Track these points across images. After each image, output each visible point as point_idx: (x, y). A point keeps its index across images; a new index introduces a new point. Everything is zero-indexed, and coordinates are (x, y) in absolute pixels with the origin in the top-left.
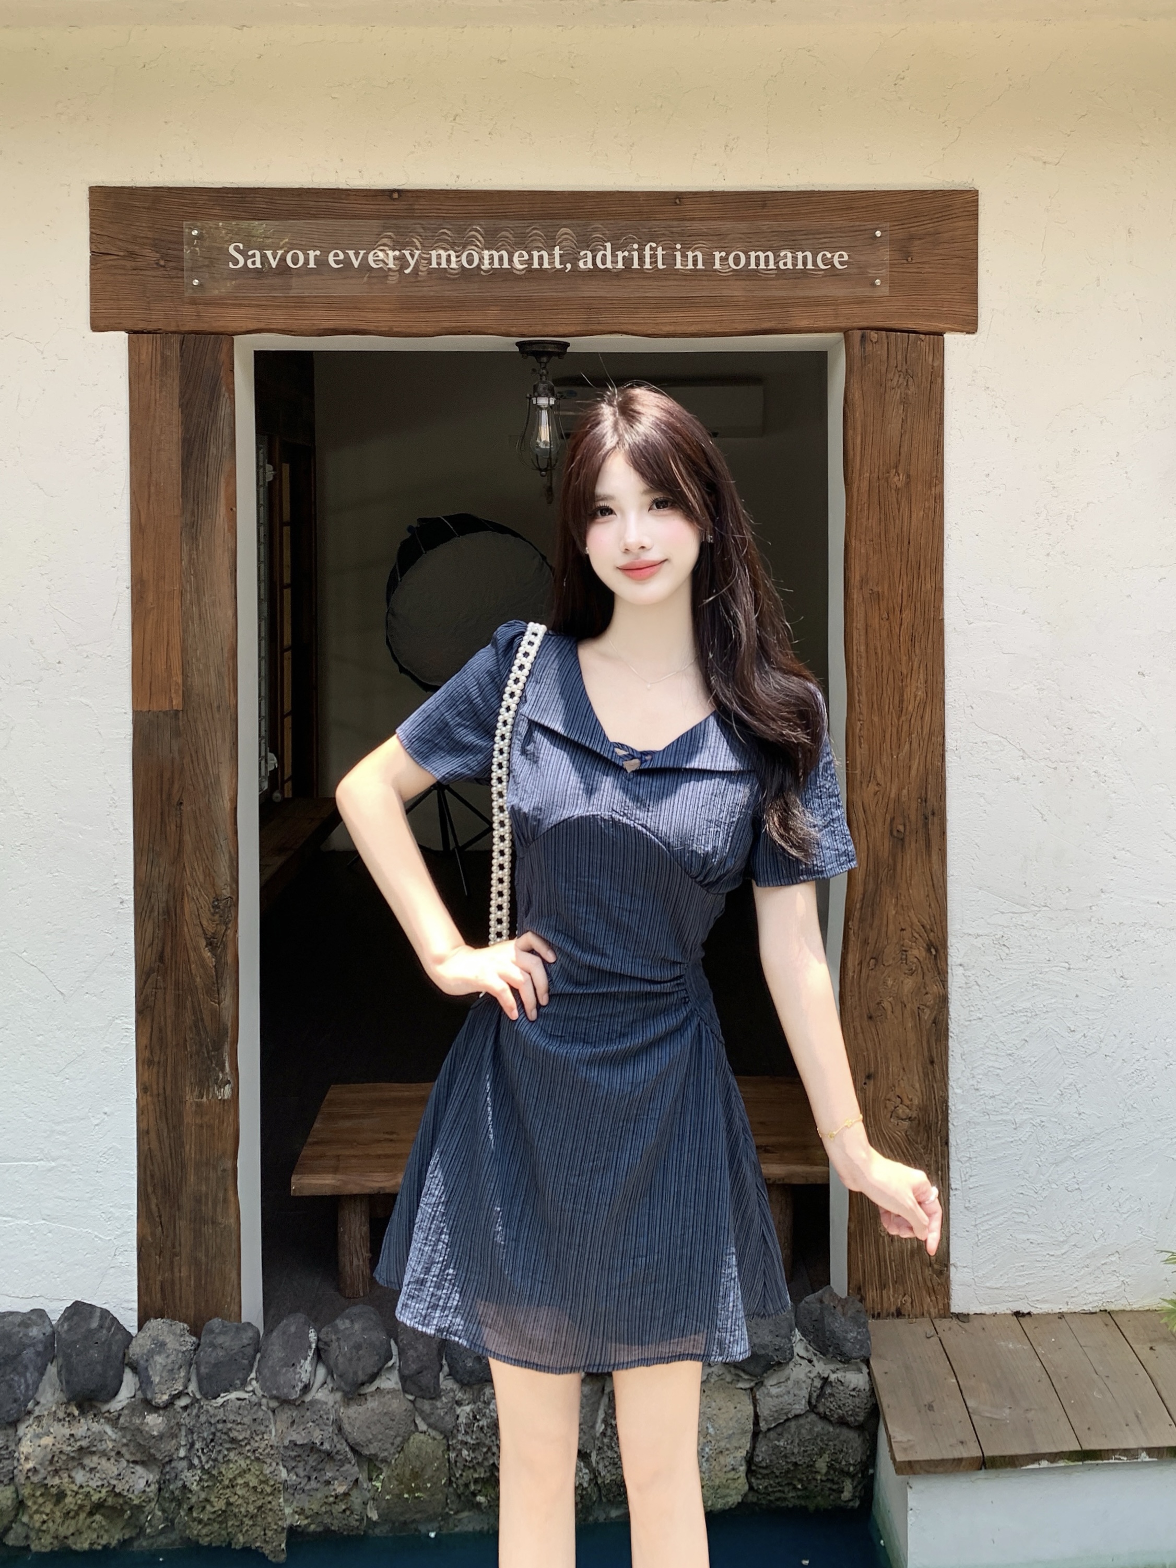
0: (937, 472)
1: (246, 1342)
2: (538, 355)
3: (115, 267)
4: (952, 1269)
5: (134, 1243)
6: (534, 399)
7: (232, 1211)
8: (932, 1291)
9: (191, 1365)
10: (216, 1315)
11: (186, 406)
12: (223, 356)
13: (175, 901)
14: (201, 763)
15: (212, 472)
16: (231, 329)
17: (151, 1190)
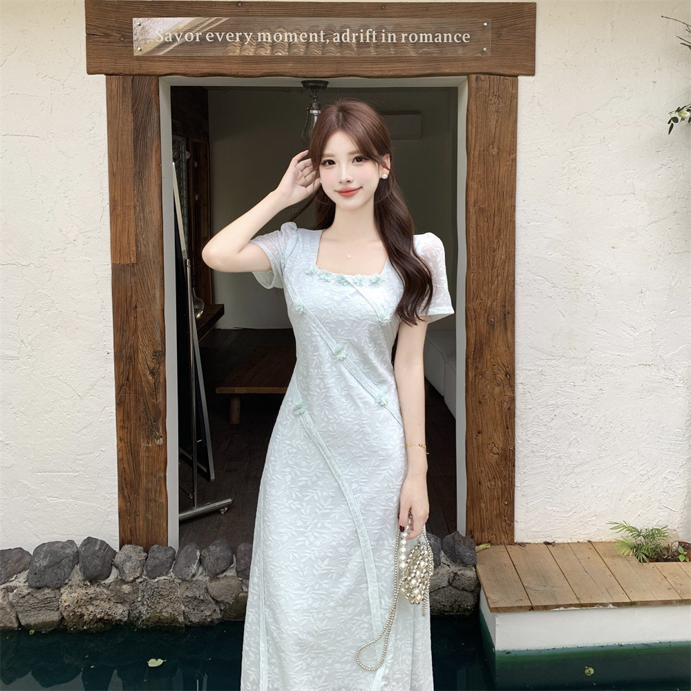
0: (513, 147)
1: (169, 556)
2: (312, 87)
3: (99, 42)
4: (515, 523)
5: (117, 510)
6: (311, 111)
7: (163, 496)
8: (506, 533)
9: (143, 566)
10: (156, 543)
11: (135, 112)
12: (153, 87)
13: (134, 353)
14: (146, 288)
15: (148, 145)
16: (157, 73)
17: (124, 486)
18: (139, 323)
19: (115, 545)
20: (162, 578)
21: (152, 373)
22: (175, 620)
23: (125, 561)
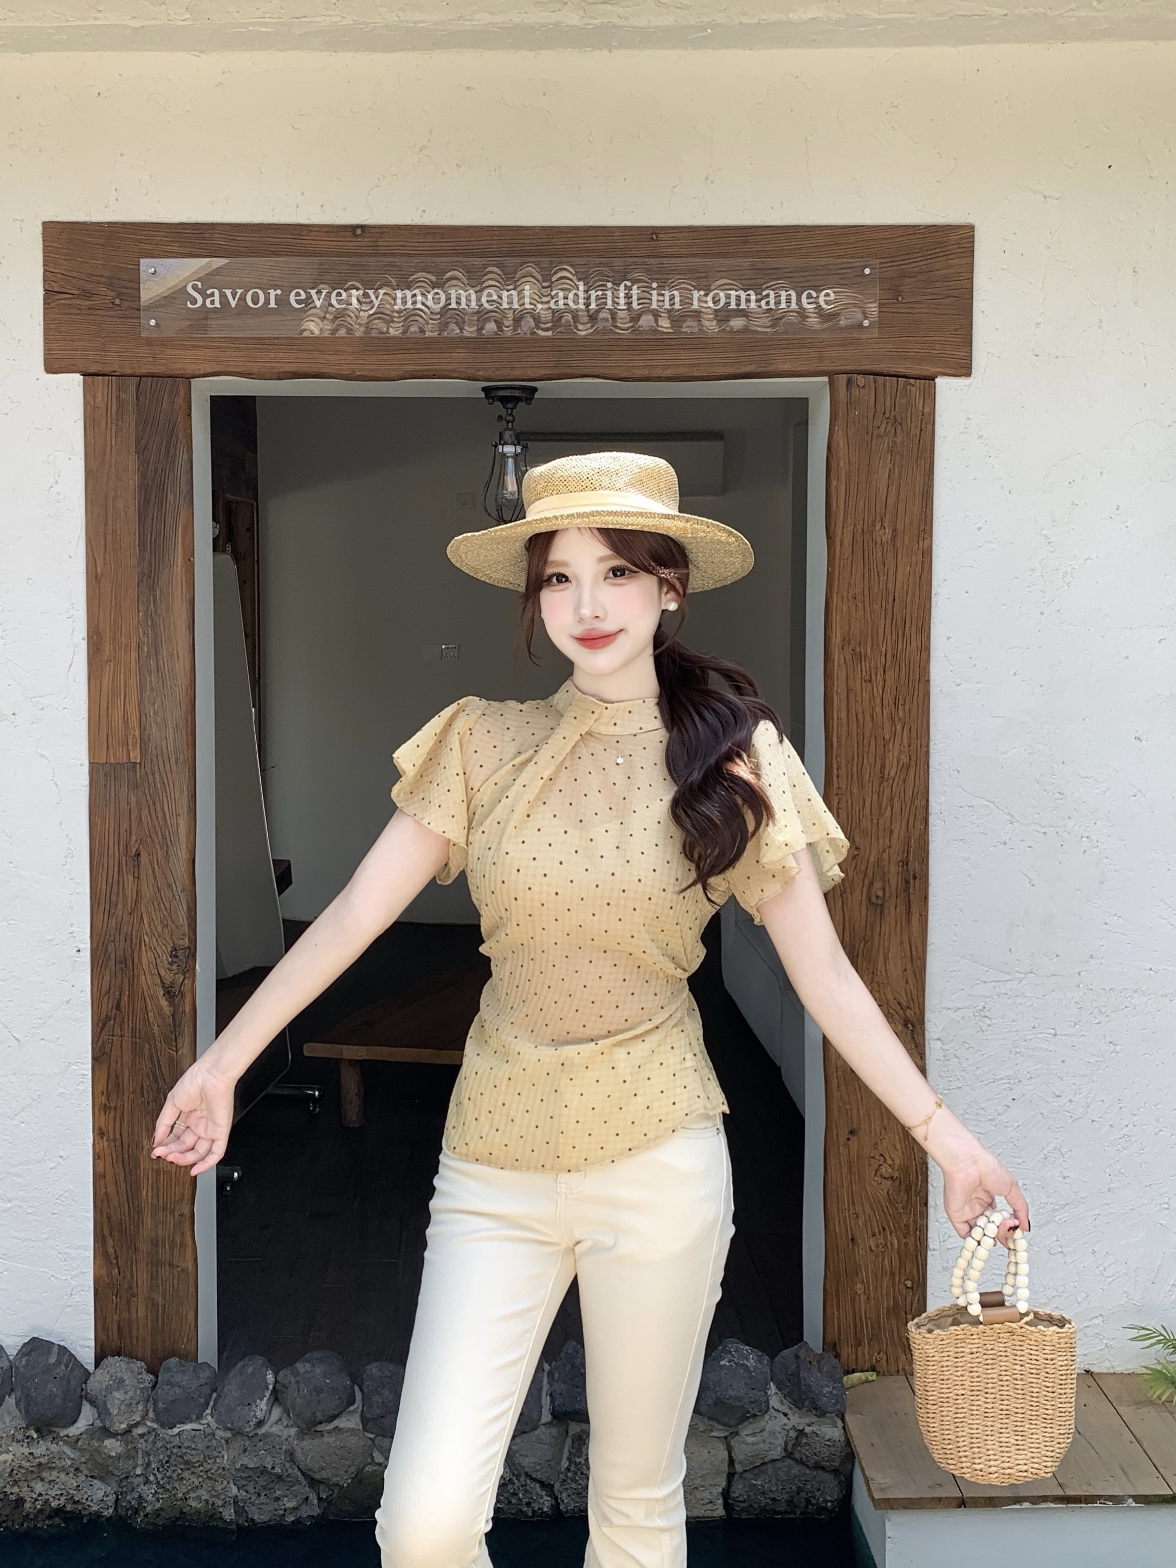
0: (925, 525)
1: (202, 1381)
2: (504, 400)
3: (70, 306)
5: (91, 1283)
6: (500, 447)
7: (189, 1254)
9: (148, 1400)
10: (173, 1353)
11: (142, 451)
12: (180, 400)
13: (133, 951)
14: (160, 815)
15: (169, 520)
16: (189, 372)
17: (106, 1232)
18: (144, 888)
19: (86, 1355)
20: (188, 1427)
21: (169, 993)
22: (214, 1515)
23: (109, 1389)
